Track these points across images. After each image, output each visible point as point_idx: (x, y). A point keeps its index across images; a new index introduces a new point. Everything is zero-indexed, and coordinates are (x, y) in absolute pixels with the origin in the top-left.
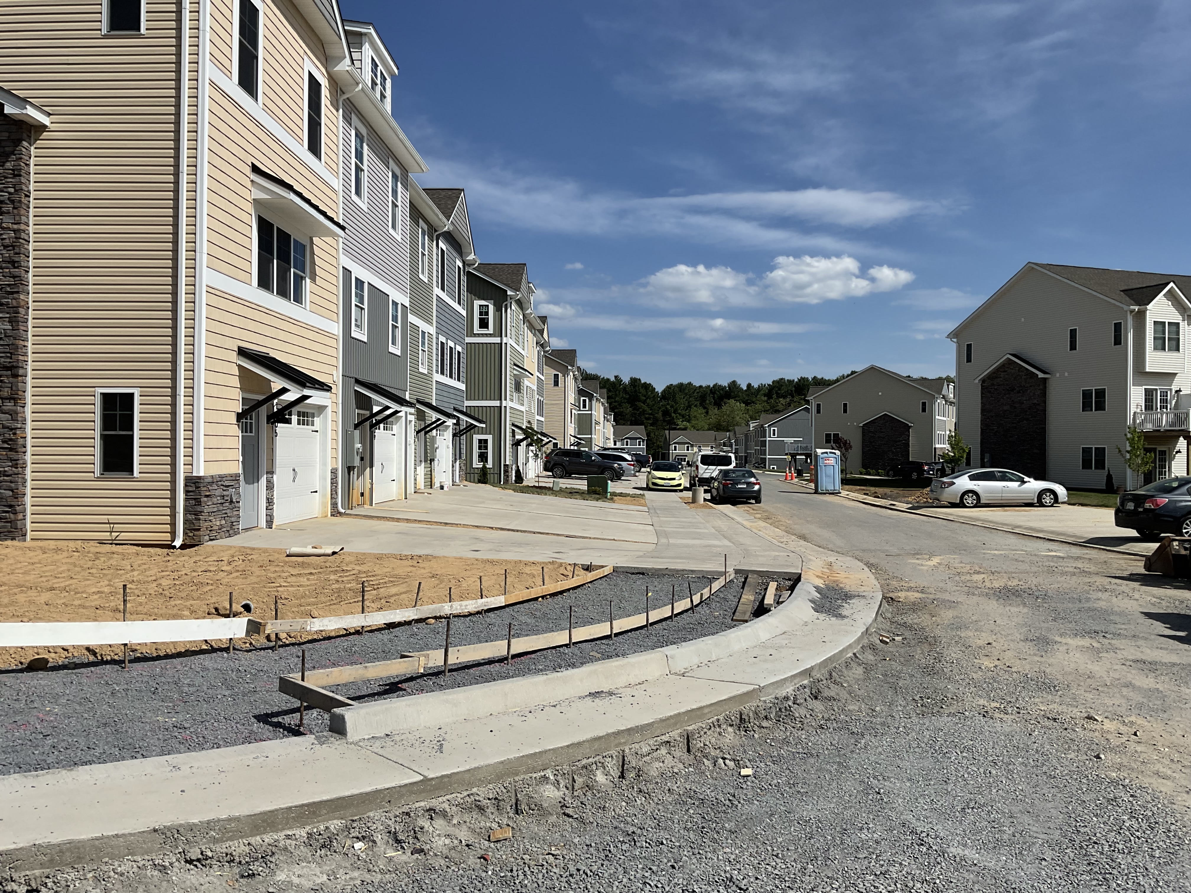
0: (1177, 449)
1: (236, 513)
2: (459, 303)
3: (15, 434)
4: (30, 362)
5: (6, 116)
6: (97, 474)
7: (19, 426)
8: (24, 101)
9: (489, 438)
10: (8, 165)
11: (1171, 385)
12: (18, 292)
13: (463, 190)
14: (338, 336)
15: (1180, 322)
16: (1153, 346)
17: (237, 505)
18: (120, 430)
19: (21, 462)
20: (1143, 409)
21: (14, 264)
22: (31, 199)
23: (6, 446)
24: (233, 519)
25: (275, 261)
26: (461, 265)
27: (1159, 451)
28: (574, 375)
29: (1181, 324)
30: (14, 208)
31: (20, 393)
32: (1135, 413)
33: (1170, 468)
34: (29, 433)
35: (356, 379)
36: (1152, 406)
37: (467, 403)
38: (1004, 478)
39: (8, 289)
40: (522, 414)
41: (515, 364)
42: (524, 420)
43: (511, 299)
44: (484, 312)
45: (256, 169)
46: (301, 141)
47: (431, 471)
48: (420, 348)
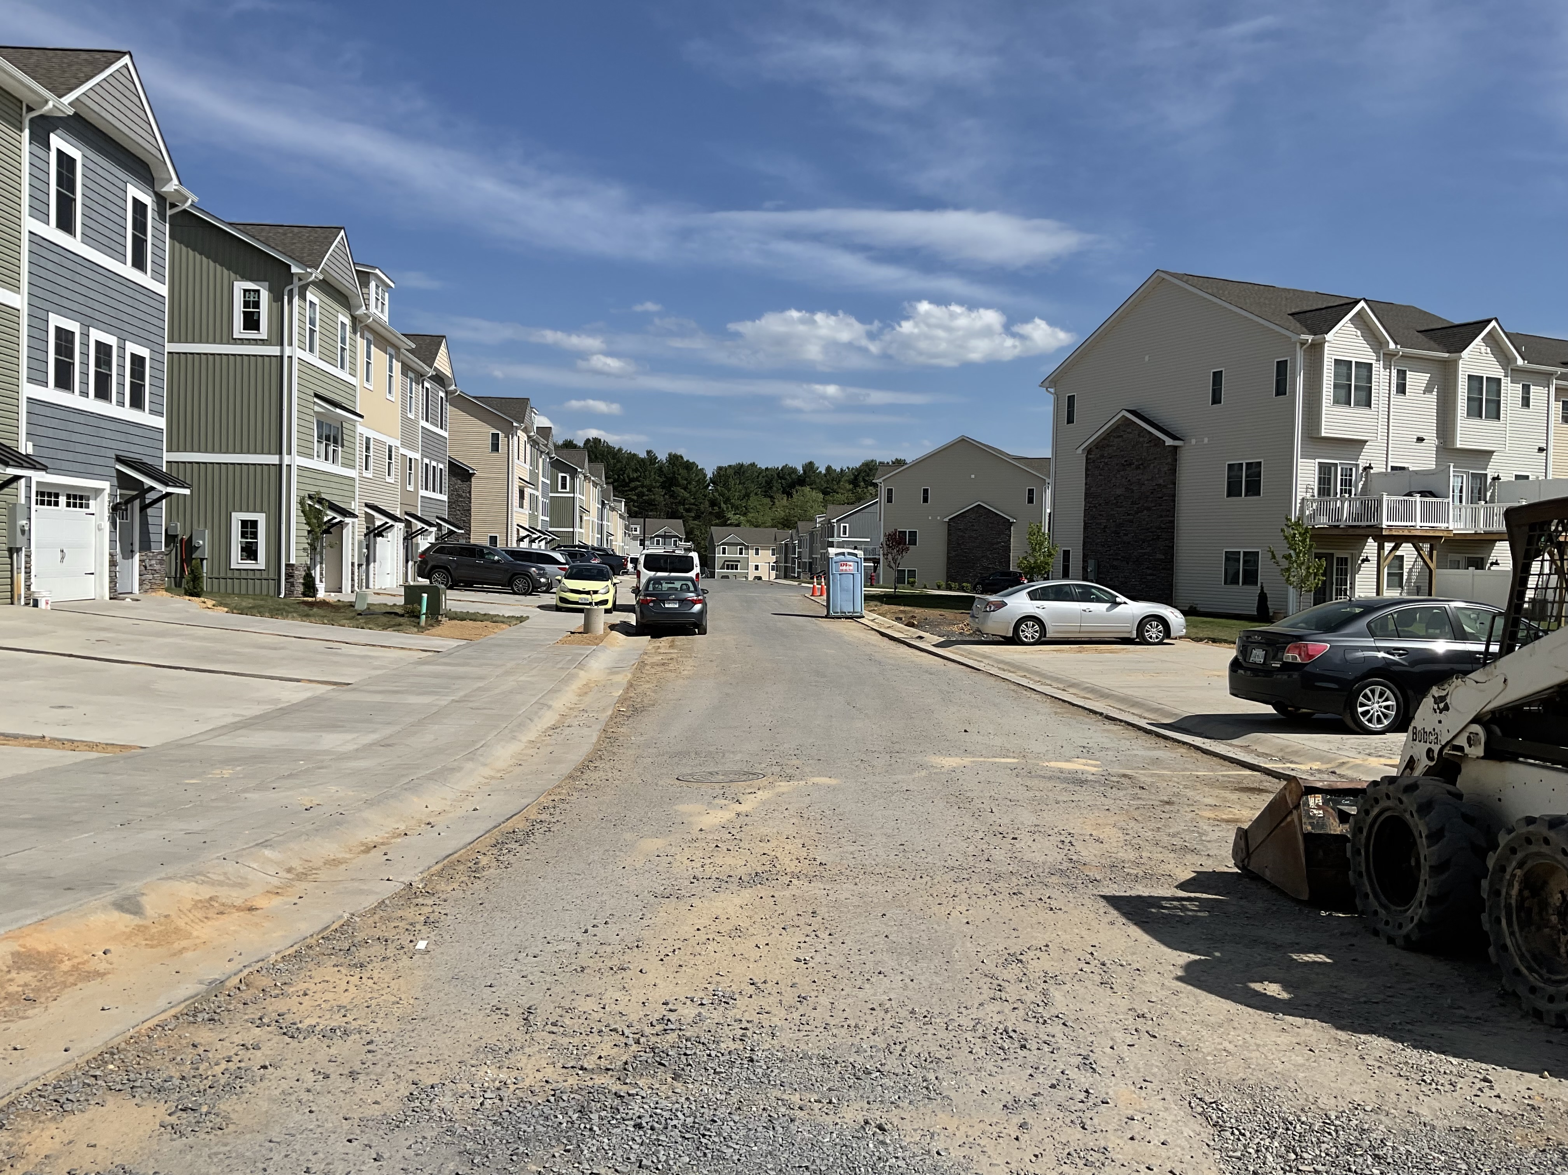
0: (1363, 556)
2: (138, 266)
9: (261, 518)
11: (1357, 459)
13: (129, 52)
15: (1373, 362)
16: (1332, 398)
20: (1316, 494)
26: (144, 198)
27: (1338, 558)
29: (1374, 365)
32: (1303, 499)
33: (1353, 584)
36: (1329, 489)
37: (168, 456)
38: (1086, 596)
40: (351, 483)
41: (317, 396)
42: (357, 493)
43: (300, 280)
44: (251, 303)
47: (12, 571)
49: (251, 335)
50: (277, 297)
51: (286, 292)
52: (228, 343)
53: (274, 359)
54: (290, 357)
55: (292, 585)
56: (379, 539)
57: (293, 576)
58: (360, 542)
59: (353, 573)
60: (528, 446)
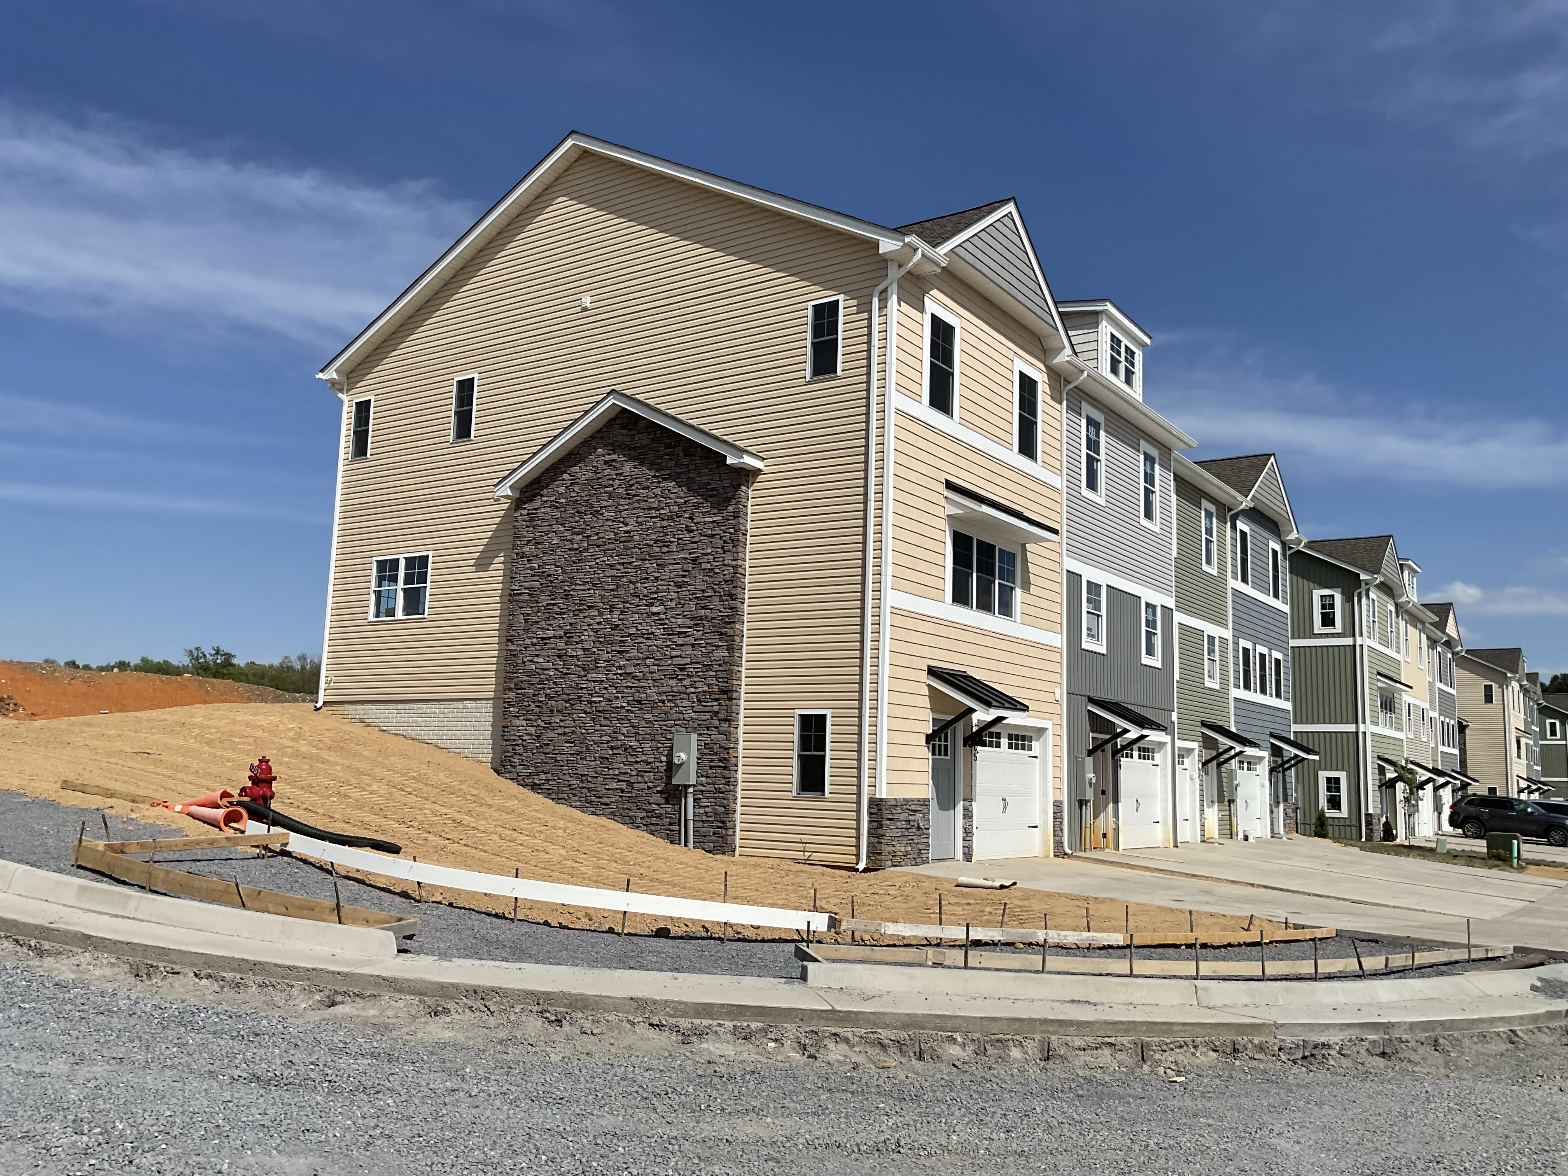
1: (926, 840)
2: (1276, 596)
3: (728, 753)
4: (743, 686)
5: (728, 465)
6: (795, 794)
7: (732, 746)
8: (743, 451)
9: (1342, 776)
10: (730, 509)
12: (734, 622)
13: (1274, 454)
14: (1062, 648)
17: (926, 832)
18: (815, 750)
19: (732, 780)
21: (732, 596)
22: (748, 537)
23: (721, 764)
24: (920, 847)
25: (975, 575)
26: (1278, 548)
28: (1521, 686)
30: (734, 546)
31: (734, 715)
34: (741, 753)
35: (1089, 697)
37: (1294, 728)
39: (727, 620)
40: (1401, 743)
41: (1378, 673)
42: (1405, 752)
43: (1366, 584)
44: (1328, 605)
45: (949, 485)
46: (1009, 445)
47: (1230, 815)
48: (1206, 656)
49: (1329, 630)
50: (1348, 599)
51: (1356, 594)
52: (1310, 638)
53: (1348, 648)
54: (1361, 646)
55: (1372, 831)
56: (1420, 792)
57: (1372, 824)
60: (1522, 697)
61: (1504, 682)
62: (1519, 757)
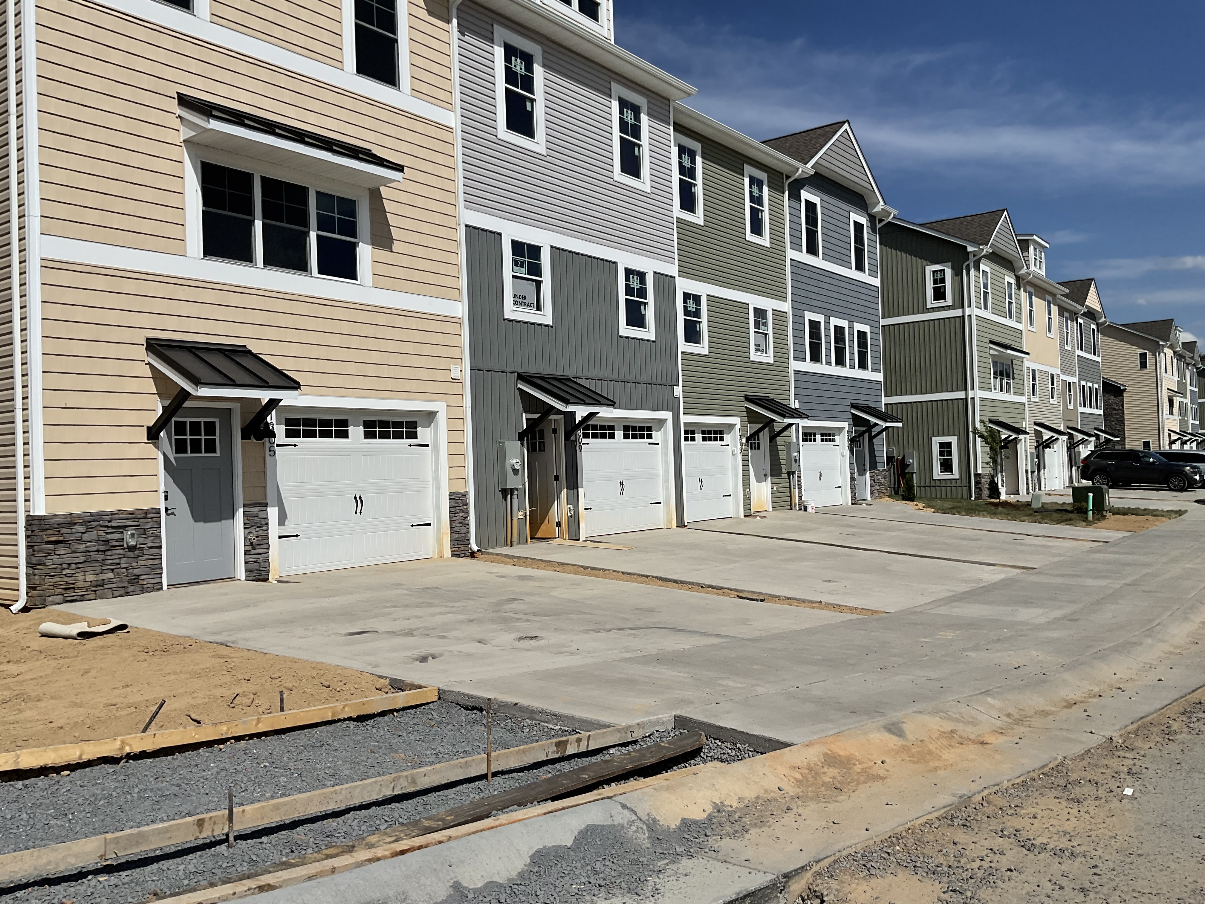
2: (860, 269)
9: (953, 440)
13: (849, 123)
14: (459, 317)
17: (151, 551)
25: (259, 222)
26: (861, 219)
28: (1175, 353)
35: (518, 373)
37: (888, 400)
40: (1022, 407)
41: (992, 342)
42: (1027, 415)
43: (974, 256)
44: (939, 280)
45: (184, 101)
46: (338, 64)
47: (790, 487)
48: (752, 329)
49: (941, 303)
50: (957, 273)
51: (964, 267)
52: (924, 313)
53: (957, 319)
54: (970, 316)
55: (980, 490)
56: (1047, 450)
57: (980, 483)
58: (1032, 454)
59: (1027, 479)
60: (1175, 361)
61: (1156, 349)
62: (1171, 413)
